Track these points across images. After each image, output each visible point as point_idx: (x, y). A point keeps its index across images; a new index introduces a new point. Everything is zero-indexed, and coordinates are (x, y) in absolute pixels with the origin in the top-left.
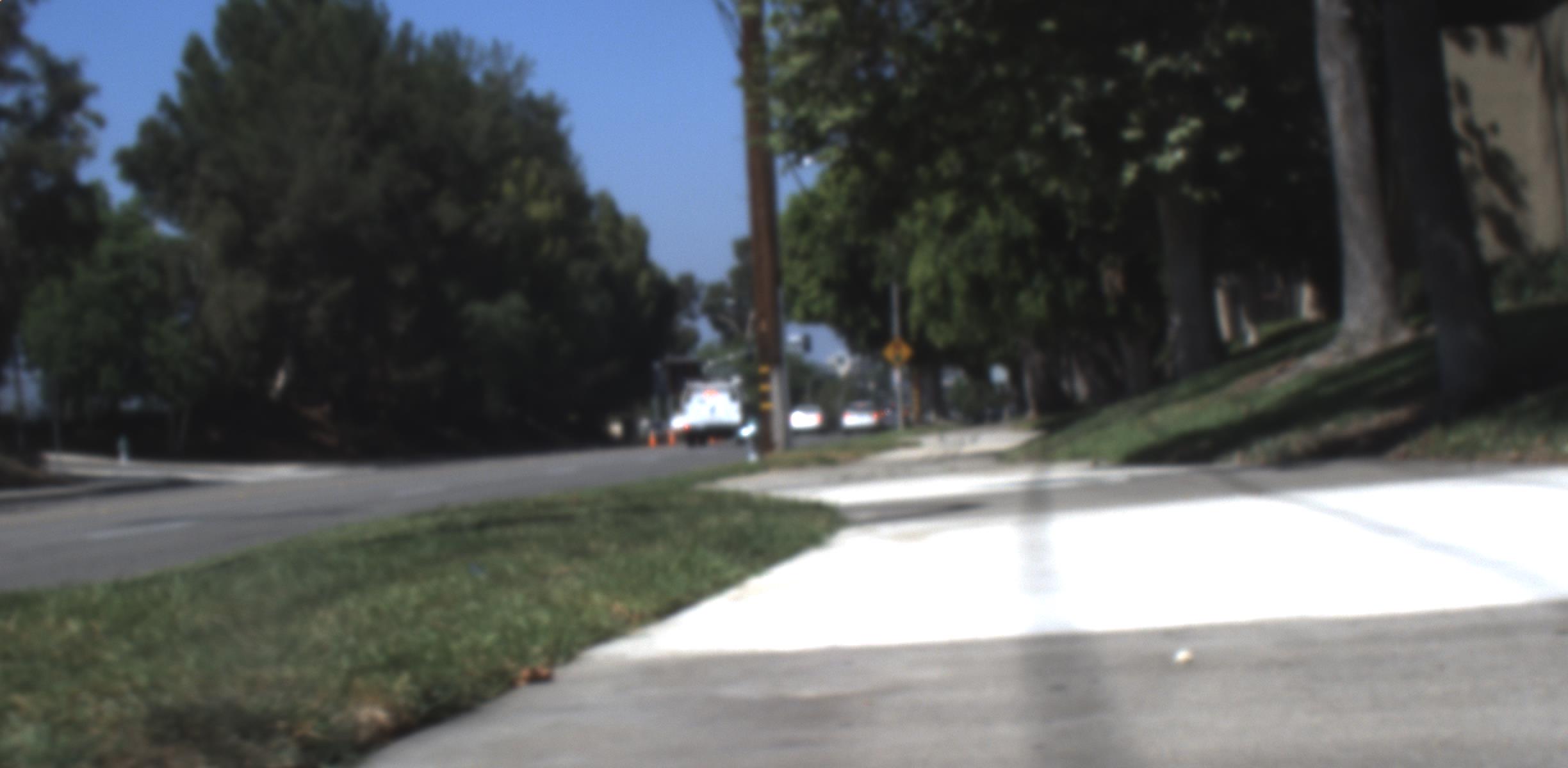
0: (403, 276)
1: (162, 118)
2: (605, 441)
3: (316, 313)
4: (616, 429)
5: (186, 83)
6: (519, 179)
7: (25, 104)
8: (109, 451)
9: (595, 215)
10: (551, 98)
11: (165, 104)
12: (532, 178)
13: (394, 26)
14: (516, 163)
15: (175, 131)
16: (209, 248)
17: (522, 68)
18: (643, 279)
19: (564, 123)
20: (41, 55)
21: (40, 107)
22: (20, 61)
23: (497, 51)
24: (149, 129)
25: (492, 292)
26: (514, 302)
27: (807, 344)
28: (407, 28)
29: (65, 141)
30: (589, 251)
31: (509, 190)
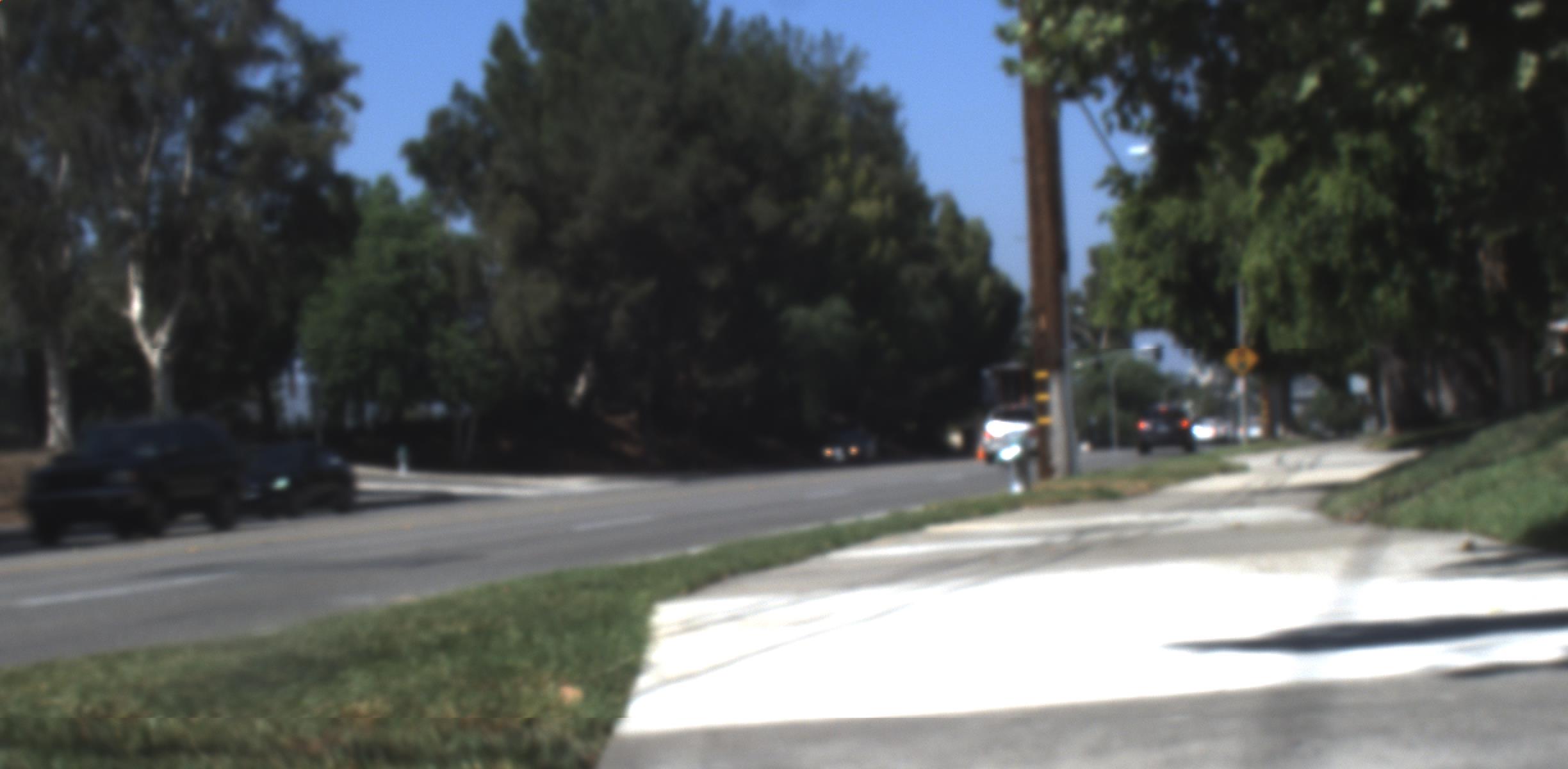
0: (714, 278)
1: (456, 108)
2: (944, 452)
3: (619, 316)
4: (956, 439)
5: (492, 74)
6: (845, 175)
7: (280, 85)
8: (389, 461)
9: (936, 215)
10: (885, 90)
11: (460, 93)
12: (860, 176)
13: (714, 14)
14: (845, 159)
15: (472, 119)
16: (501, 247)
17: (854, 60)
18: (985, 285)
19: (901, 117)
20: (294, 31)
21: (294, 88)
22: (274, 40)
23: (829, 43)
24: (438, 119)
25: (812, 296)
26: (838, 306)
27: (1158, 353)
28: (727, 15)
29: (321, 126)
30: (926, 254)
31: (833, 188)
